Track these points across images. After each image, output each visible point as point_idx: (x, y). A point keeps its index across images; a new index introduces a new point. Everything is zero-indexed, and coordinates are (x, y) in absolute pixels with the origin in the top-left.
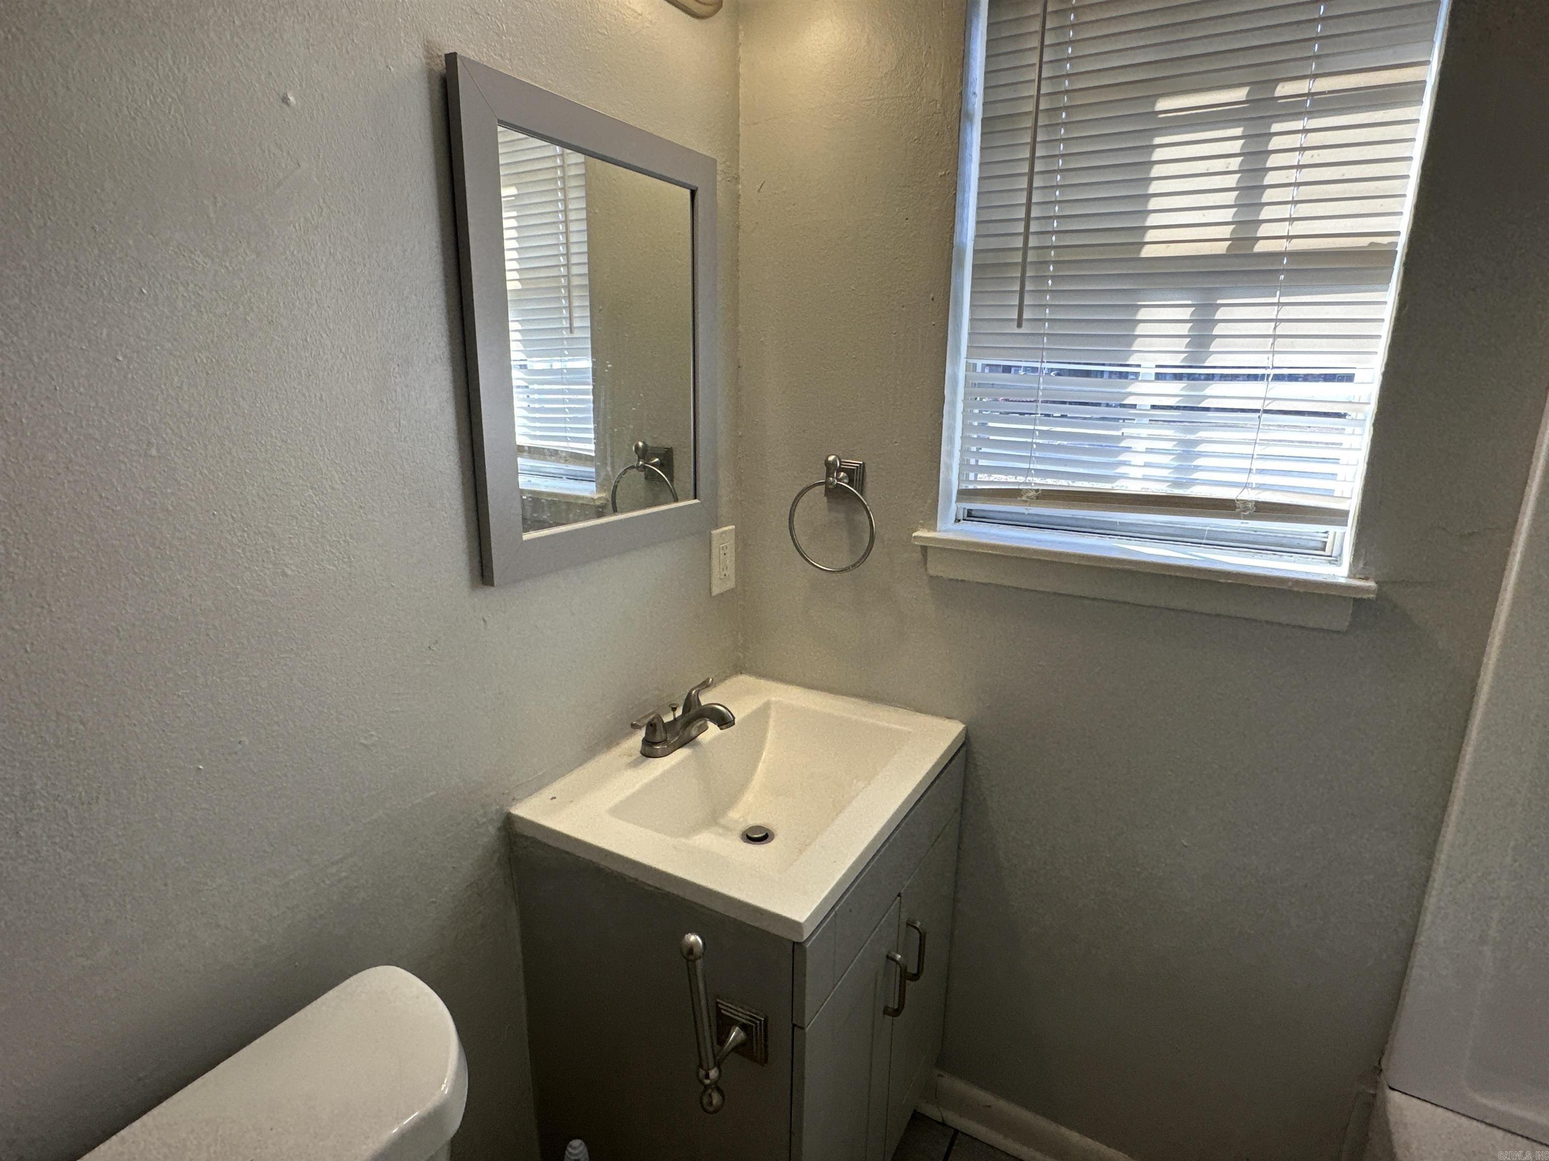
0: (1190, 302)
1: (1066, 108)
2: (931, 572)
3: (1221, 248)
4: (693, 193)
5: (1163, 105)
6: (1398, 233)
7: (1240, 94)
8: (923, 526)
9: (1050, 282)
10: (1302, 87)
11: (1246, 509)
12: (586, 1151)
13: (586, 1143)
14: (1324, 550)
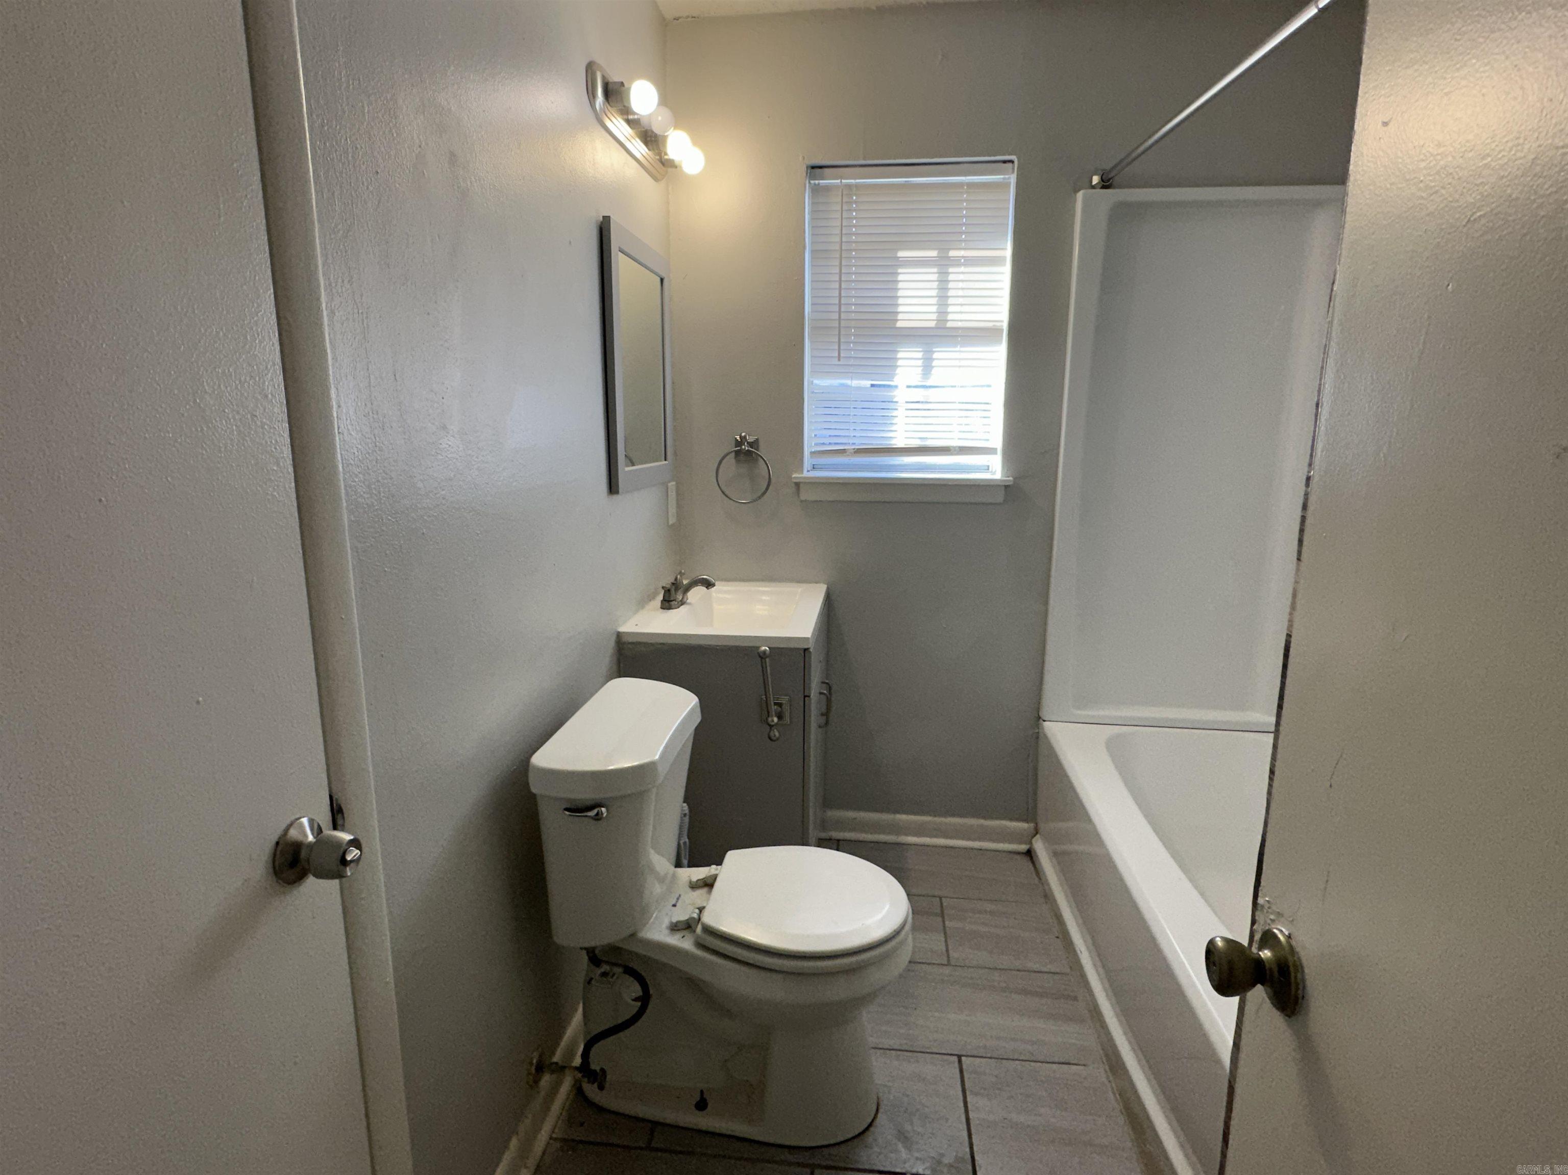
0: (921, 349)
1: (855, 250)
2: (803, 497)
3: (932, 324)
4: (662, 280)
5: (901, 254)
6: (1002, 321)
7: (934, 253)
8: (796, 472)
9: (853, 338)
10: (962, 253)
11: (955, 450)
12: (687, 807)
13: (688, 805)
14: (988, 469)
